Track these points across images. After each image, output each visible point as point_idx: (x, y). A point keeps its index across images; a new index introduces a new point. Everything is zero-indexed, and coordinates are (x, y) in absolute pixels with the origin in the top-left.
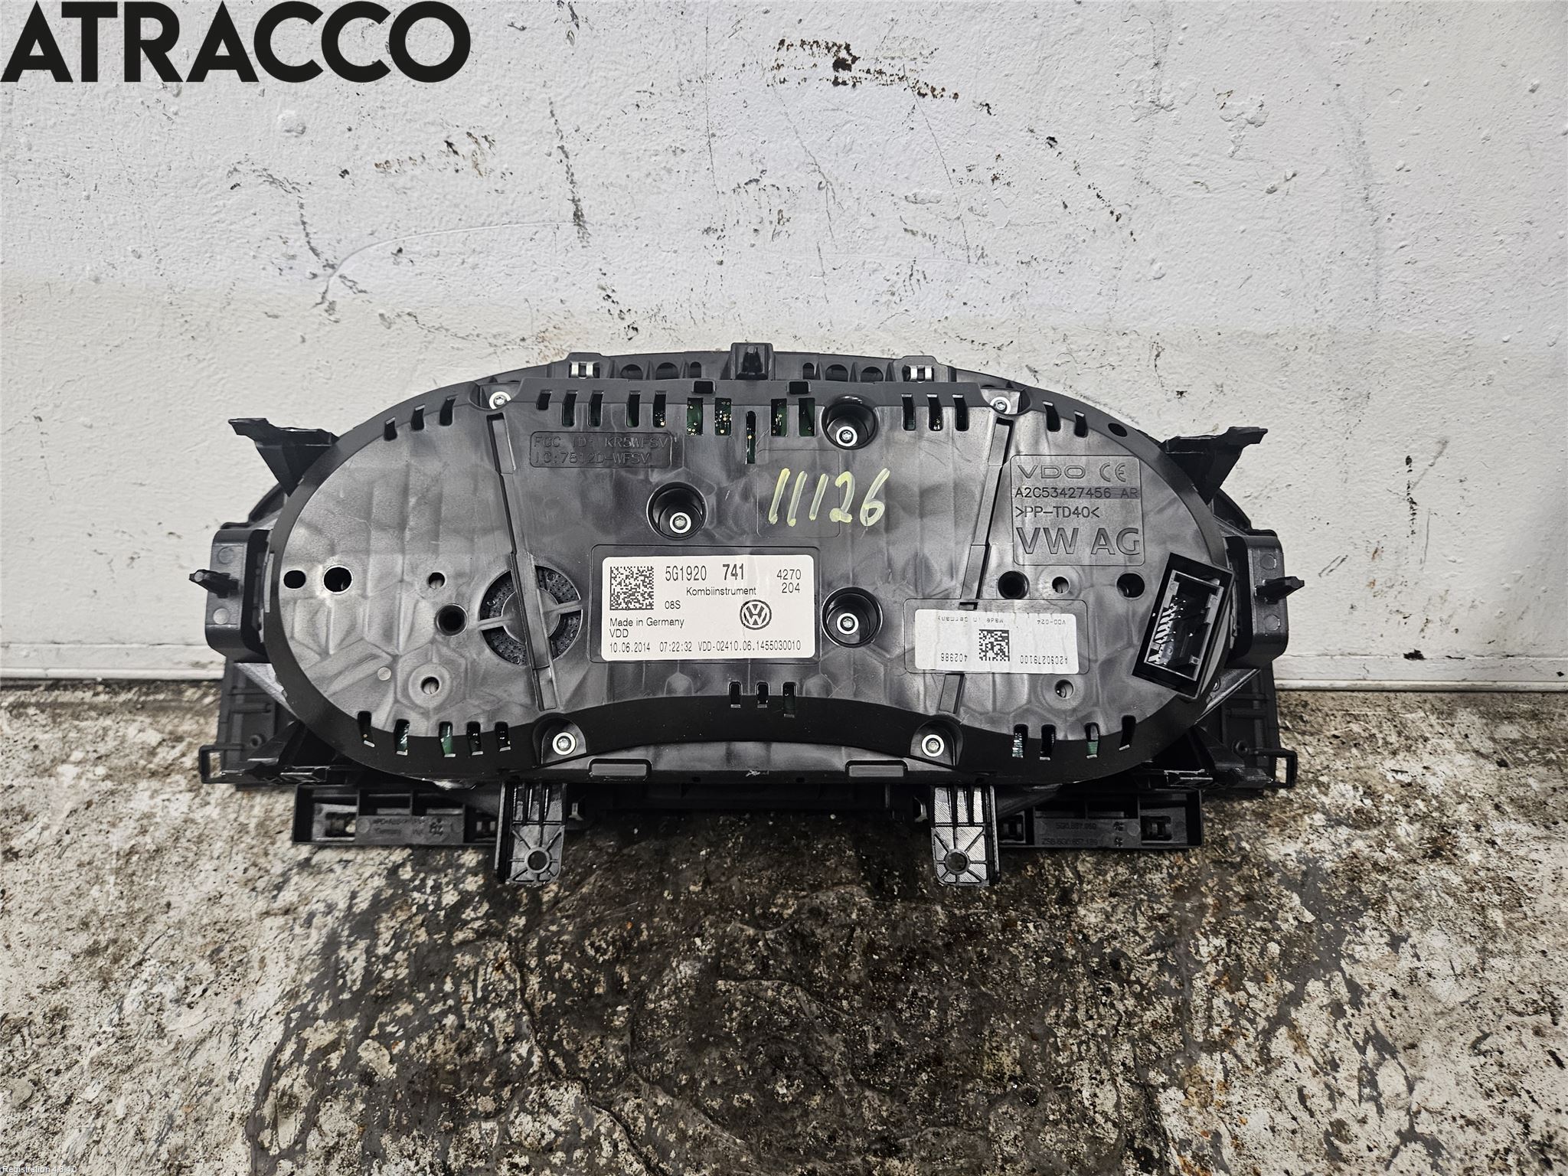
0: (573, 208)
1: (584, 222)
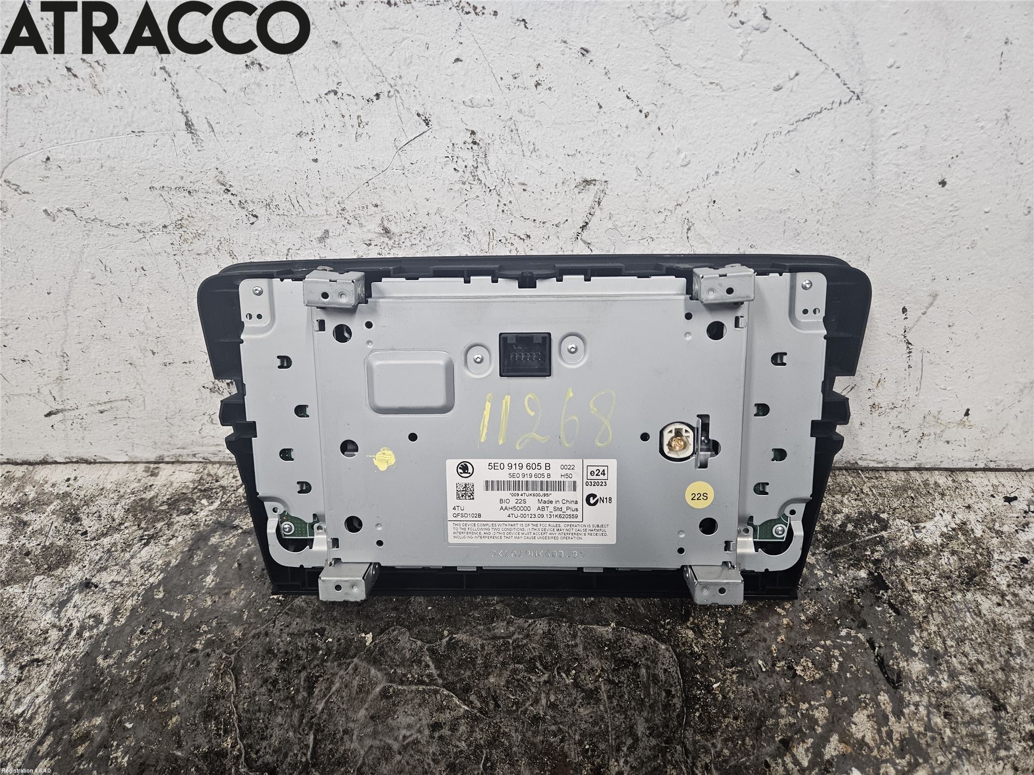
0: (184, 120)
1: (196, 130)
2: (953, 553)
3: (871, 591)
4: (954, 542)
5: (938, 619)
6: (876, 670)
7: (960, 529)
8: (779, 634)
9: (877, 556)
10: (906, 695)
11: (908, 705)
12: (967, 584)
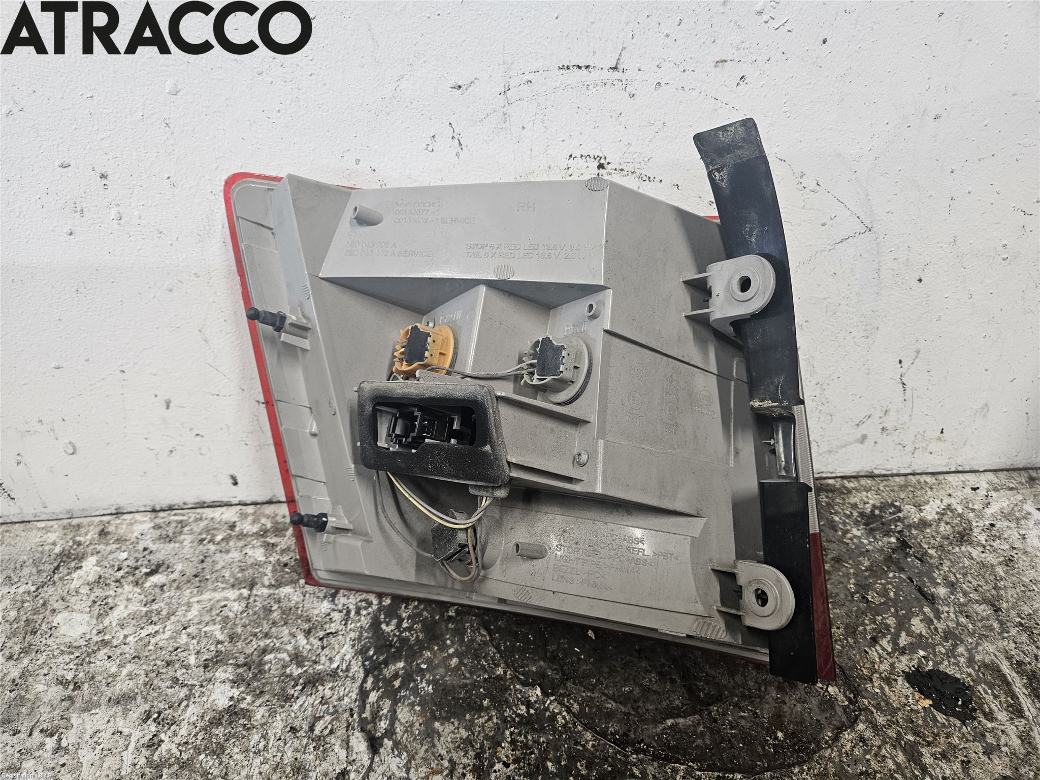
2: (947, 523)
3: (902, 550)
4: (946, 516)
5: (948, 563)
6: (918, 594)
7: (948, 509)
8: (850, 579)
9: (899, 528)
10: (940, 607)
11: (943, 613)
12: (960, 541)
